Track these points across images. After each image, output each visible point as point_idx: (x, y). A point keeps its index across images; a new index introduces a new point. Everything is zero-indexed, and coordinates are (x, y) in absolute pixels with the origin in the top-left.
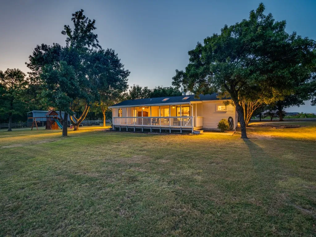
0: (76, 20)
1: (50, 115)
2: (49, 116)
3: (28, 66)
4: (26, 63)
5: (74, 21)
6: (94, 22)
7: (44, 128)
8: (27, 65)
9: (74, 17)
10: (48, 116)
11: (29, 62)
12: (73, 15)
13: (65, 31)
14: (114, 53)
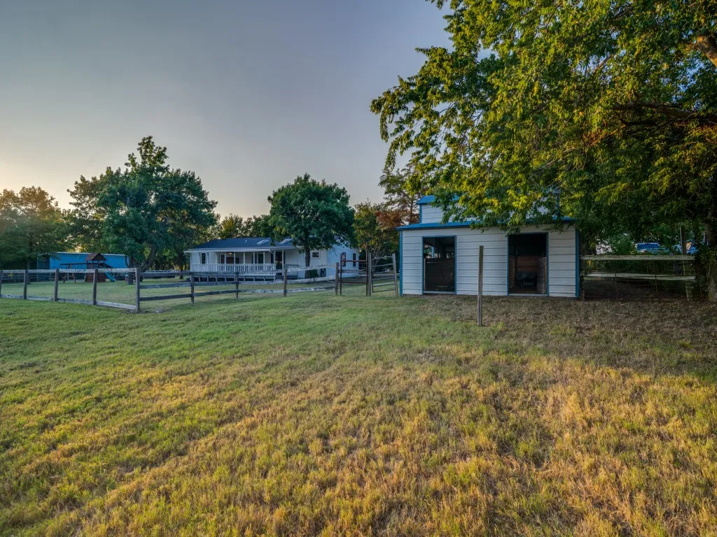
0: (143, 150)
1: (93, 260)
2: (92, 262)
3: (71, 195)
4: (68, 191)
5: (141, 152)
6: (165, 149)
7: (84, 281)
8: (69, 193)
9: (140, 146)
10: (89, 262)
11: (73, 189)
12: (140, 144)
13: (130, 162)
14: (194, 176)
